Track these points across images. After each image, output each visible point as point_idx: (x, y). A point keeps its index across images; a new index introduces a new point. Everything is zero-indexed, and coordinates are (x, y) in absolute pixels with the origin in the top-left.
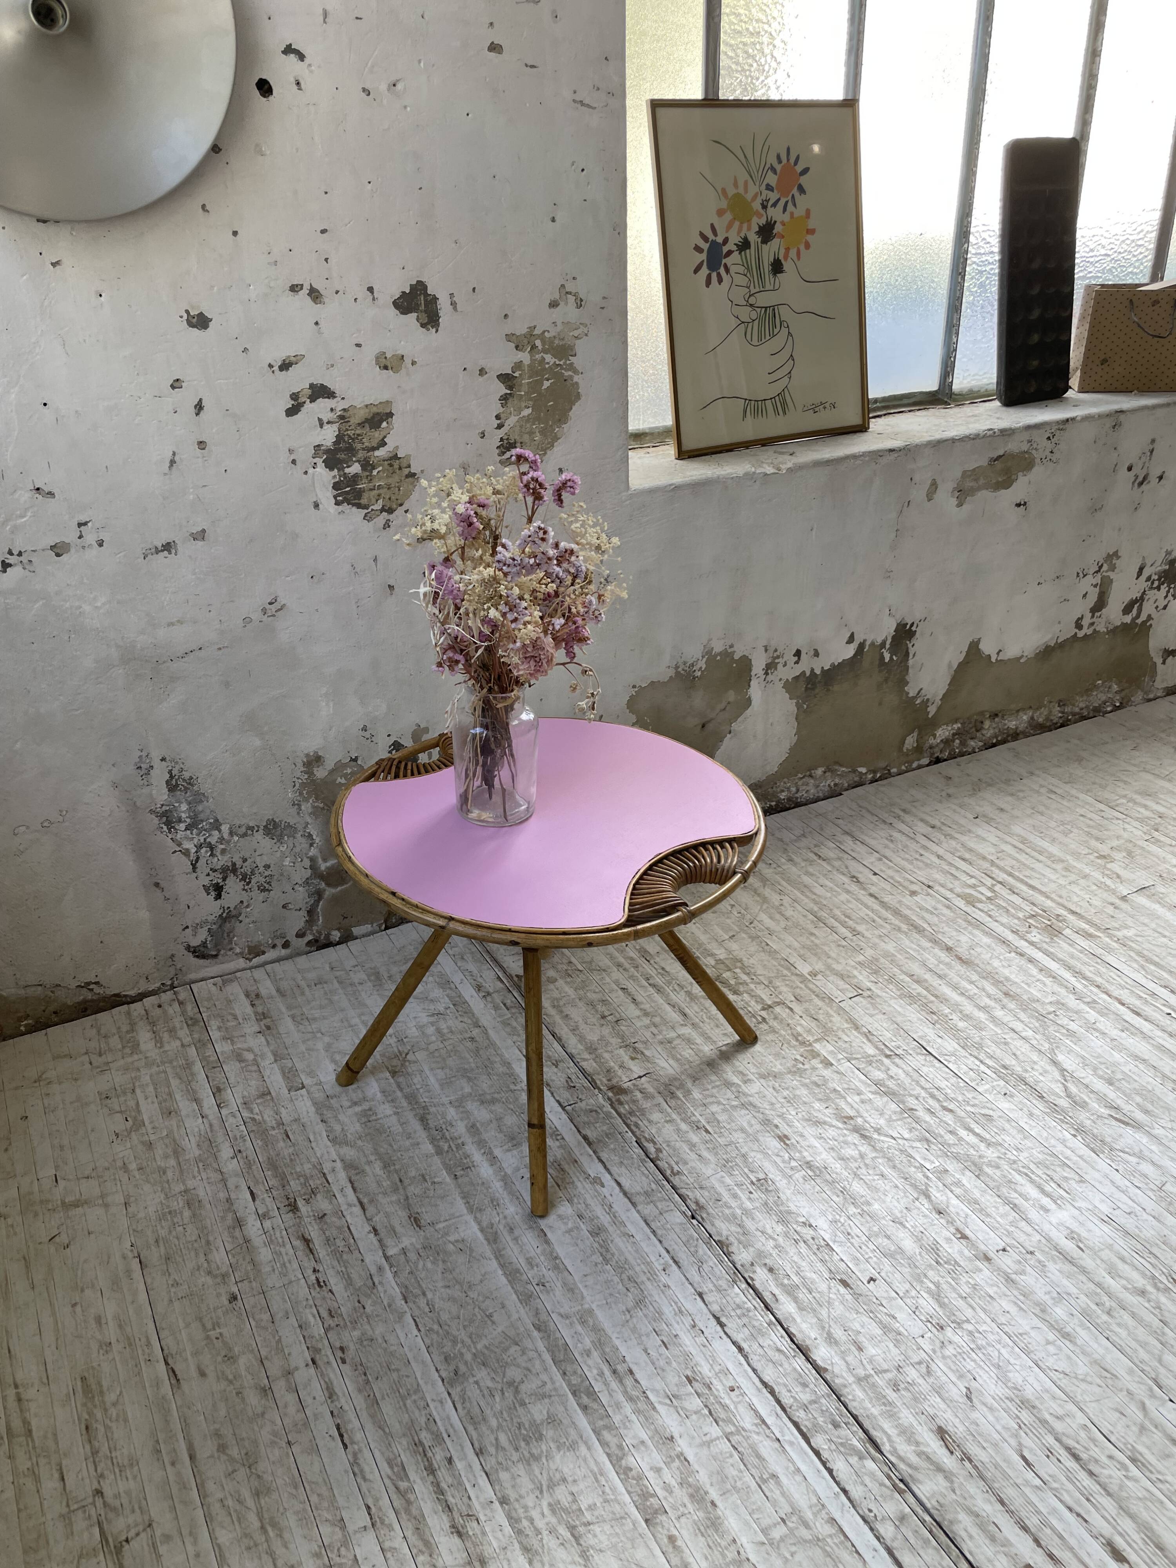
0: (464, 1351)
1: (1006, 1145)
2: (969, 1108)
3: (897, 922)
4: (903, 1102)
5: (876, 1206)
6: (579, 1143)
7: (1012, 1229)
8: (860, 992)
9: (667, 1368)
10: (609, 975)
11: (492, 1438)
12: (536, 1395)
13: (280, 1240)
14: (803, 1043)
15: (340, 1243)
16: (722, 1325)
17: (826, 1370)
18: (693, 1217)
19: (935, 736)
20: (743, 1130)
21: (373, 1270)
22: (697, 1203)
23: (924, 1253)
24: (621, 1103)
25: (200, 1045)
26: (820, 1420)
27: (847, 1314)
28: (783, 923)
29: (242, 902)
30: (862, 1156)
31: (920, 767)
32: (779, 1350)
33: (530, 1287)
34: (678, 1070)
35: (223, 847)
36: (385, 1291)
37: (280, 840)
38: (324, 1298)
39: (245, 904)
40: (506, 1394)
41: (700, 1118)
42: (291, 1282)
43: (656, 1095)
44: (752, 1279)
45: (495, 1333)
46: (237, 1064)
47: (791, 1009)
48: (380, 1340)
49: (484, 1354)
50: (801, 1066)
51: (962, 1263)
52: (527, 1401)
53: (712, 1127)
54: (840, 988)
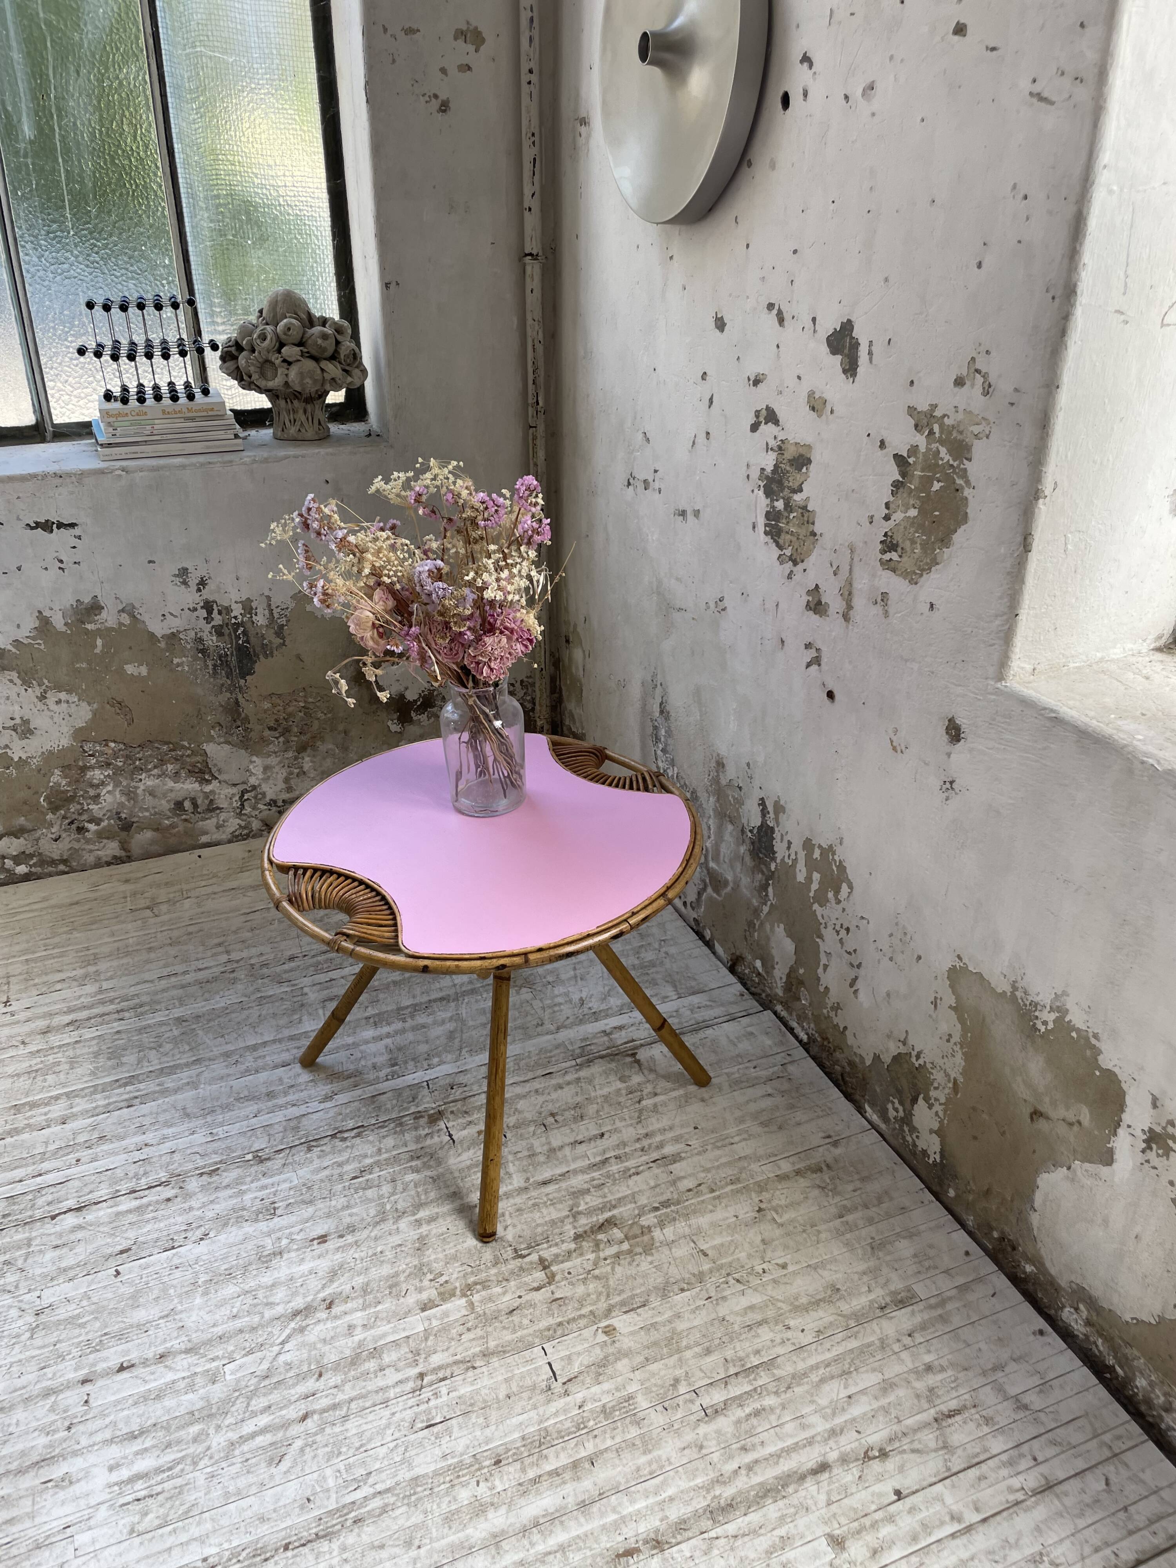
0: (200, 1024)
1: (224, 1465)
2: (299, 1443)
5: (198, 1301)
7: (107, 1421)
8: (563, 1379)
9: (122, 1126)
11: (123, 1037)
14: (469, 1287)
17: (53, 1220)
18: (255, 1155)
20: (348, 1207)
23: (123, 1325)
24: (416, 1118)
26: (16, 1207)
27: (94, 1245)
30: (270, 1305)
34: (454, 1167)
40: (152, 1044)
41: (376, 1175)
43: (420, 1146)
47: (537, 1289)
50: (430, 1276)
51: (92, 1356)
53: (360, 1183)
54: (574, 1357)
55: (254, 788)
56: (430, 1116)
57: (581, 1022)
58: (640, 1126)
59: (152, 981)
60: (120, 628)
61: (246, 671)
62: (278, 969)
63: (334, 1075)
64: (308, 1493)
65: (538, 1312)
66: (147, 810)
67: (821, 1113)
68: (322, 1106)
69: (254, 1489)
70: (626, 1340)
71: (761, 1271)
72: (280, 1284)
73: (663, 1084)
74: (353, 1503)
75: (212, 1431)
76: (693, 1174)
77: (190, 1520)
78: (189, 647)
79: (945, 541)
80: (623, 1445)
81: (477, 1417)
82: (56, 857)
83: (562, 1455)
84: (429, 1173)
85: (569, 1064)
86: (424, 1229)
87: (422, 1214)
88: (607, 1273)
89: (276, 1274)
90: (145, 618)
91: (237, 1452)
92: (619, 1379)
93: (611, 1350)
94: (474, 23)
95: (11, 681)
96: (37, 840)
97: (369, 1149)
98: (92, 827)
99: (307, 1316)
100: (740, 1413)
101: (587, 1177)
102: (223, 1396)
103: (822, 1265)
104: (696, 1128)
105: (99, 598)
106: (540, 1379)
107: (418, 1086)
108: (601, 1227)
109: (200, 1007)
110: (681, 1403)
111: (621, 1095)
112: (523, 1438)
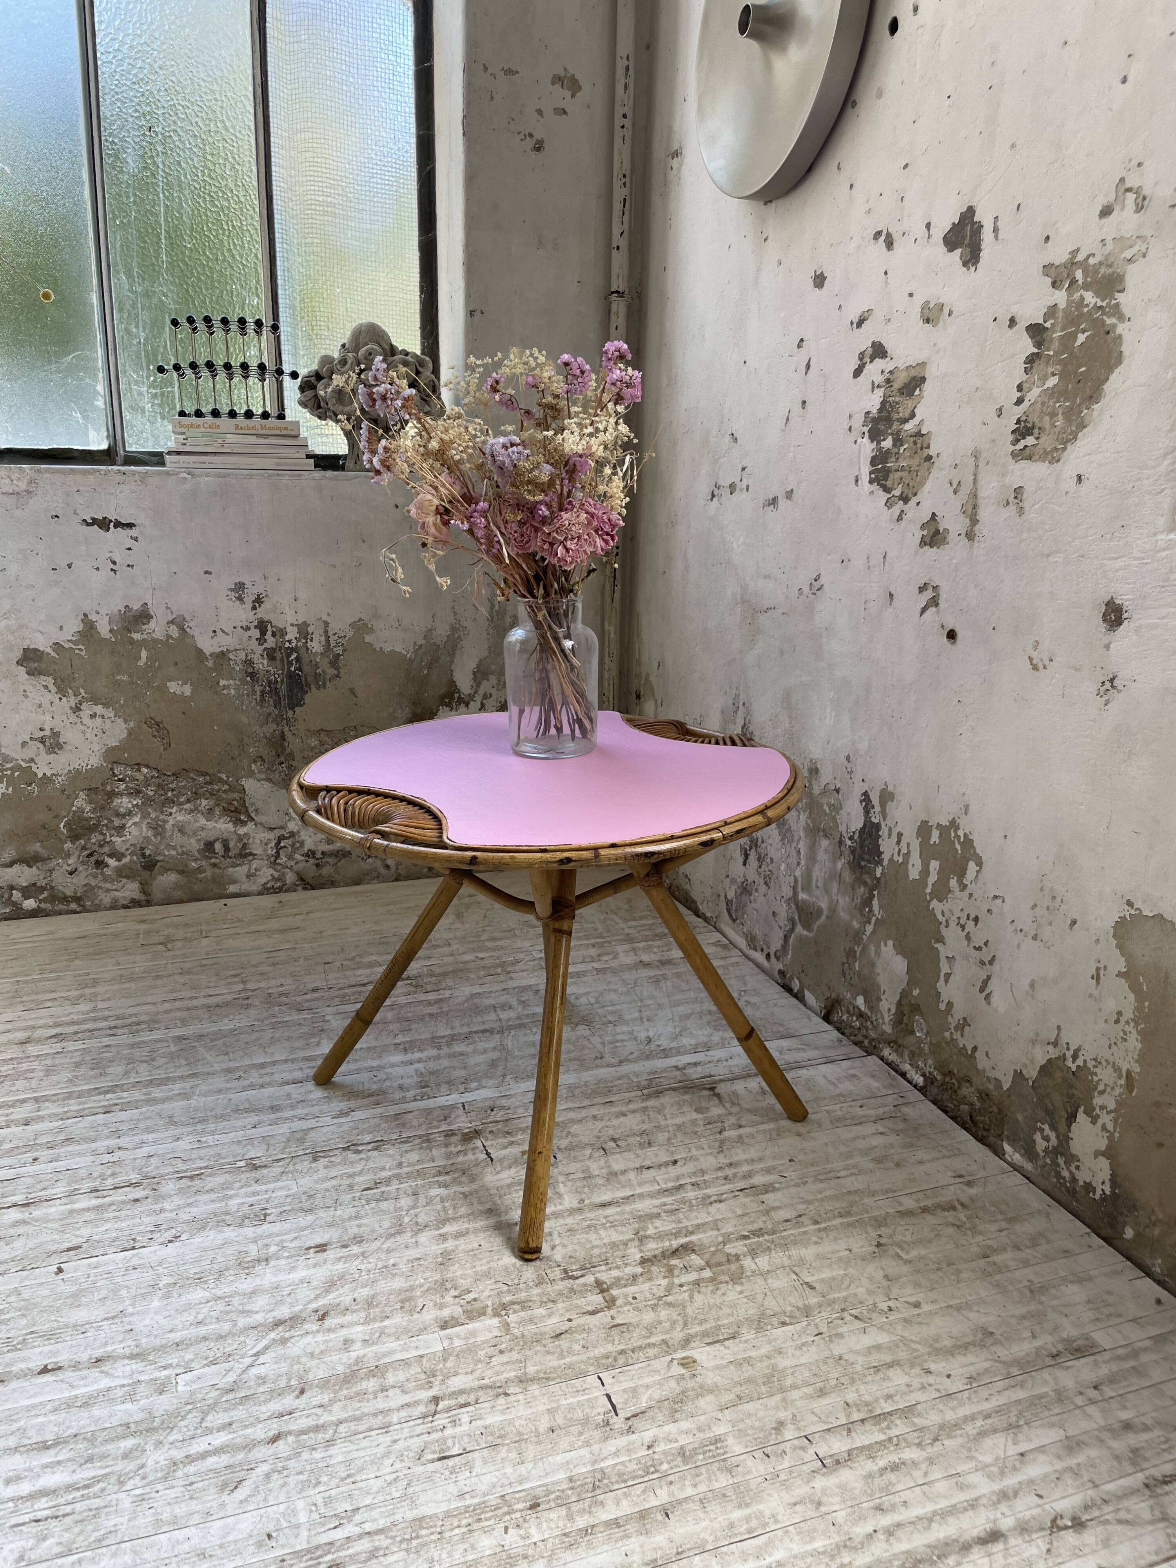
1: (159, 1487)
5: (156, 1303)
14: (504, 1307)
20: (356, 1217)
23: (56, 1325)
27: (36, 1241)
30: (246, 1313)
33: (241, 1073)
40: (145, 1058)
41: (394, 1188)
43: (451, 1162)
45: (208, 1056)
47: (592, 1313)
50: (453, 1293)
51: (10, 1355)
52: (130, 1066)
53: (374, 1194)
54: (642, 1390)
55: (292, 834)
56: (464, 1135)
57: (648, 1057)
58: (721, 1155)
59: (154, 1004)
60: (167, 640)
61: (295, 702)
62: (299, 999)
63: (352, 1093)
64: (270, 1528)
65: (593, 1337)
66: (174, 848)
67: (947, 1153)
68: (336, 1121)
69: (196, 1519)
70: (711, 1374)
71: (886, 1309)
72: (263, 1291)
73: (746, 1118)
74: (331, 1544)
75: (149, 1447)
76: (792, 1205)
77: (104, 1550)
78: (237, 668)
79: (1094, 396)
80: (710, 1495)
81: (509, 1451)
82: (69, 893)
83: (624, 1503)
84: (459, 1189)
85: (633, 1094)
86: (450, 1244)
87: (448, 1229)
88: (683, 1300)
89: (258, 1281)
90: (195, 632)
91: (179, 1473)
92: (702, 1418)
93: (690, 1384)
94: (571, 71)
95: (46, 687)
96: (51, 871)
97: (388, 1163)
98: (112, 862)
99: (292, 1327)
100: (870, 1466)
101: (657, 1202)
102: (171, 1408)
103: (968, 1306)
104: (791, 1161)
105: (149, 606)
106: (595, 1412)
107: (453, 1107)
108: (675, 1252)
109: (207, 1027)
110: (788, 1450)
111: (697, 1125)
112: (571, 1480)
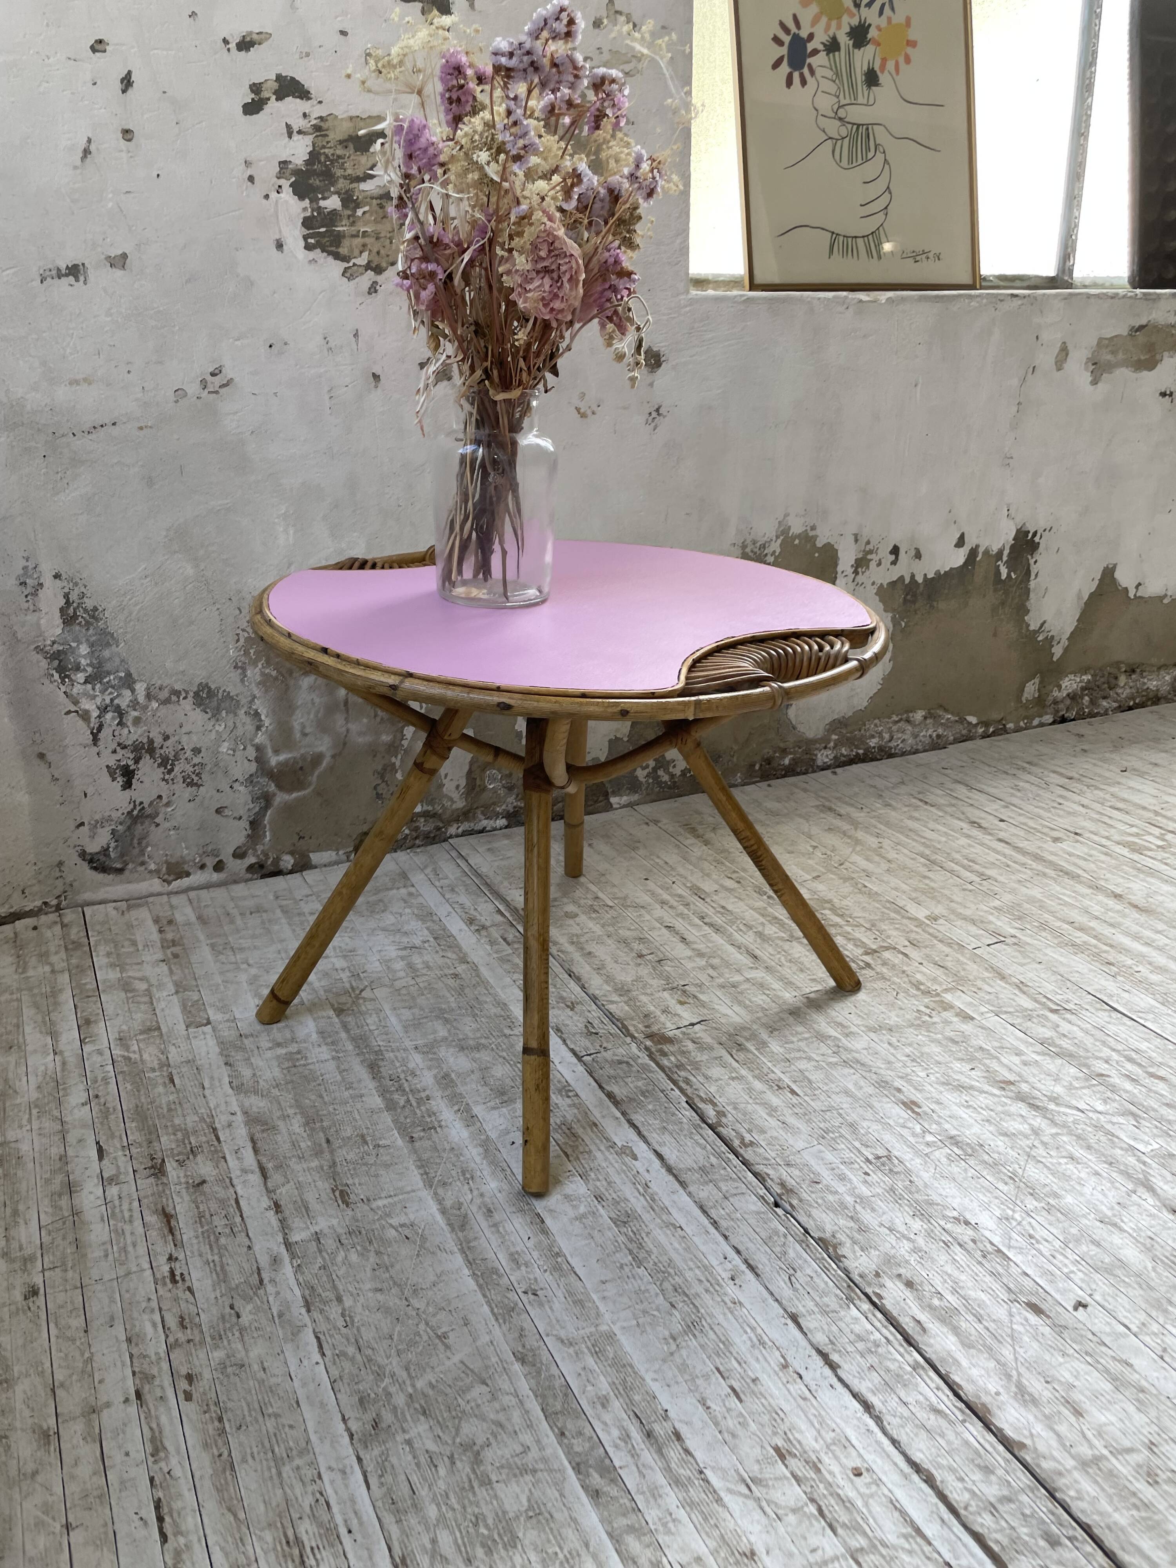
0: (393, 1389)
3: (1040, 868)
4: (1088, 1067)
5: (1069, 1199)
6: (601, 1101)
8: (1000, 939)
9: (740, 1431)
10: (649, 913)
11: (426, 1540)
12: (510, 1467)
13: (127, 1215)
14: (927, 993)
15: (219, 1223)
16: (833, 1367)
17: (1022, 1446)
18: (777, 1205)
19: (1059, 687)
20: (847, 1093)
21: (264, 1261)
22: (783, 1185)
24: (664, 1054)
25: (76, 972)
27: (1047, 1357)
28: (885, 866)
29: (160, 797)
30: (1036, 1132)
31: (1042, 725)
32: (937, 1411)
33: (512, 1296)
35: (136, 714)
36: (278, 1293)
37: (216, 715)
38: (176, 1299)
39: (165, 800)
40: (459, 1464)
41: (782, 1076)
42: (129, 1273)
43: (716, 1046)
44: (880, 1297)
45: (448, 1363)
46: (123, 995)
47: (906, 955)
48: (256, 1367)
49: (425, 1396)
50: (927, 1018)
52: (494, 1478)
53: (801, 1087)
54: (972, 933)
65: (933, 953)
81: (1073, 977)
86: (857, 1030)
87: (833, 1033)
99: (1033, 1098)
